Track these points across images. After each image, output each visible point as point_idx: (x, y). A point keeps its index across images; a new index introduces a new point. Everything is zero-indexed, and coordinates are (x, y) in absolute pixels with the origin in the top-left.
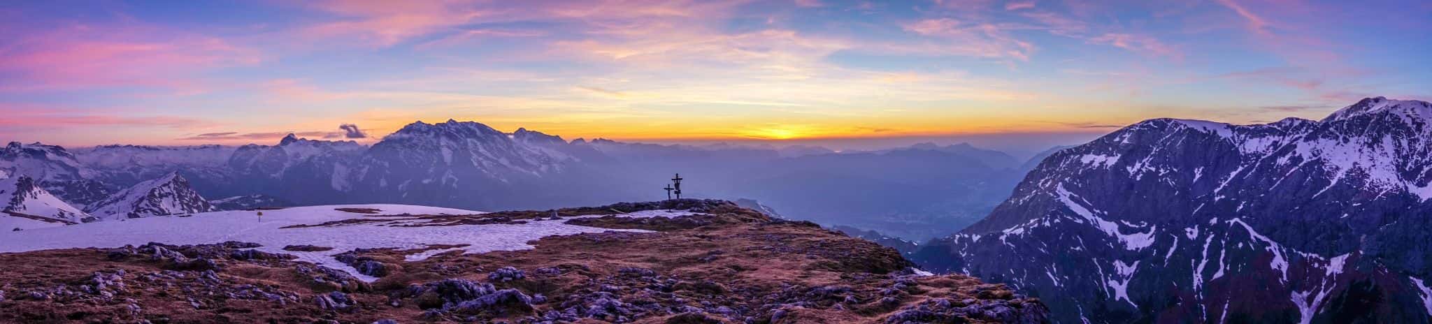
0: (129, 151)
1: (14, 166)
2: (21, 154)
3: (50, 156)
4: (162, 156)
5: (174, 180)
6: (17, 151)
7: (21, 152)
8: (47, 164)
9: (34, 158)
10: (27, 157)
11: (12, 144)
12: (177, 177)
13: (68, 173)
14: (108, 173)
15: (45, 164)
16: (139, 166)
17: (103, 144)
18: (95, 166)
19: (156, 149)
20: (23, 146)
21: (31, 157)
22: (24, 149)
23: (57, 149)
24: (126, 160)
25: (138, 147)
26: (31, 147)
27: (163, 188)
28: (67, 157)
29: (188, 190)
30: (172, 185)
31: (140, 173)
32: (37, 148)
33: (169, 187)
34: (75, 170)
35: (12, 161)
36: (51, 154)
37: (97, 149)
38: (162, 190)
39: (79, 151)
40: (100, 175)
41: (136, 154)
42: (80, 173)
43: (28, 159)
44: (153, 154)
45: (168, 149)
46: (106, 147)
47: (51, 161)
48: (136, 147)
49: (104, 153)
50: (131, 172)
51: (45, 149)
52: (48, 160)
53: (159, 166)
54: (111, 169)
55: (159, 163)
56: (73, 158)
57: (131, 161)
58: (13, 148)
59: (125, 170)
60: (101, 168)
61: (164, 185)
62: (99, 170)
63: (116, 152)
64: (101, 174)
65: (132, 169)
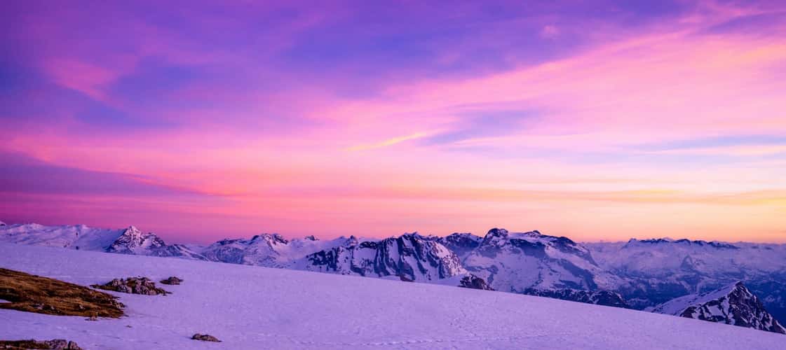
0: (682, 250)
1: (494, 264)
2: (506, 246)
3: (551, 251)
4: (741, 259)
5: (732, 296)
6: (501, 243)
7: (505, 244)
8: (546, 264)
9: (526, 254)
10: (515, 252)
11: (495, 232)
12: (738, 292)
13: (577, 280)
14: (644, 282)
15: (542, 265)
16: (699, 273)
17: (639, 238)
18: (621, 271)
19: (731, 247)
20: (510, 236)
21: (522, 253)
22: (512, 241)
23: (562, 242)
24: (676, 263)
25: (699, 243)
26: (521, 238)
27: (709, 308)
28: (578, 255)
29: (758, 315)
30: (726, 304)
31: (699, 285)
32: (530, 239)
33: (720, 307)
34: (588, 276)
35: (493, 256)
36: (554, 250)
37: (633, 243)
38: (707, 311)
39: (601, 247)
40: (628, 286)
41: (695, 254)
42: (596, 280)
43: (516, 255)
44: (726, 255)
45: (754, 247)
46: (643, 241)
47: (553, 260)
48: (696, 242)
49: (640, 250)
50: (683, 283)
51: (543, 241)
52: (547, 257)
53: (734, 274)
54: (648, 277)
55: (736, 270)
56: (587, 257)
57: (684, 264)
58: (495, 238)
59: (672, 279)
60: (635, 273)
61: (712, 303)
62: (628, 276)
63: (661, 250)
64: (630, 283)
65: (684, 278)
